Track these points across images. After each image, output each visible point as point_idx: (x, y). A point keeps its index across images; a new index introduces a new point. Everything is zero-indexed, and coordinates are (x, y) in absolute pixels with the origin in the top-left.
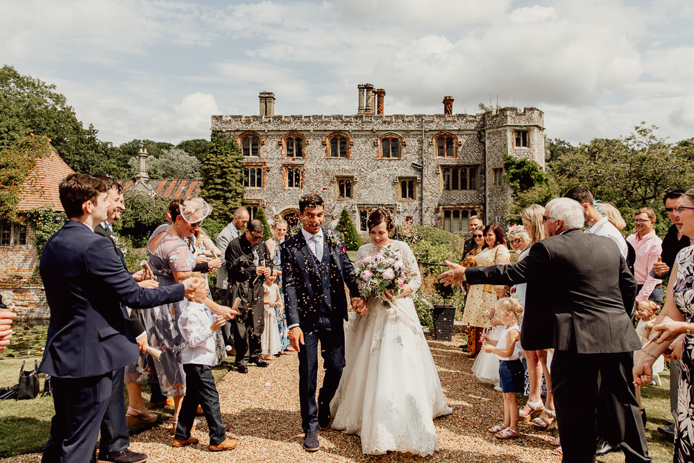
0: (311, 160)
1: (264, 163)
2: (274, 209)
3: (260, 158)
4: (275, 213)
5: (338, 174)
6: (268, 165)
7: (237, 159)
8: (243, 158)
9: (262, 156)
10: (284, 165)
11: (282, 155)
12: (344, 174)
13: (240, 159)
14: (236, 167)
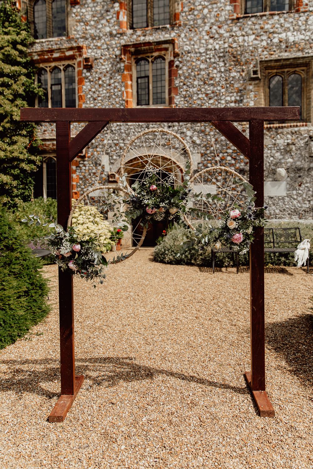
0: (194, 28)
1: (79, 48)
2: (105, 160)
3: (70, 40)
4: (107, 169)
5: (265, 56)
6: (88, 53)
7: (14, 44)
8: (32, 44)
9: (73, 34)
10: (125, 49)
11: (120, 24)
12: (285, 55)
13: (24, 45)
14: (14, 63)
